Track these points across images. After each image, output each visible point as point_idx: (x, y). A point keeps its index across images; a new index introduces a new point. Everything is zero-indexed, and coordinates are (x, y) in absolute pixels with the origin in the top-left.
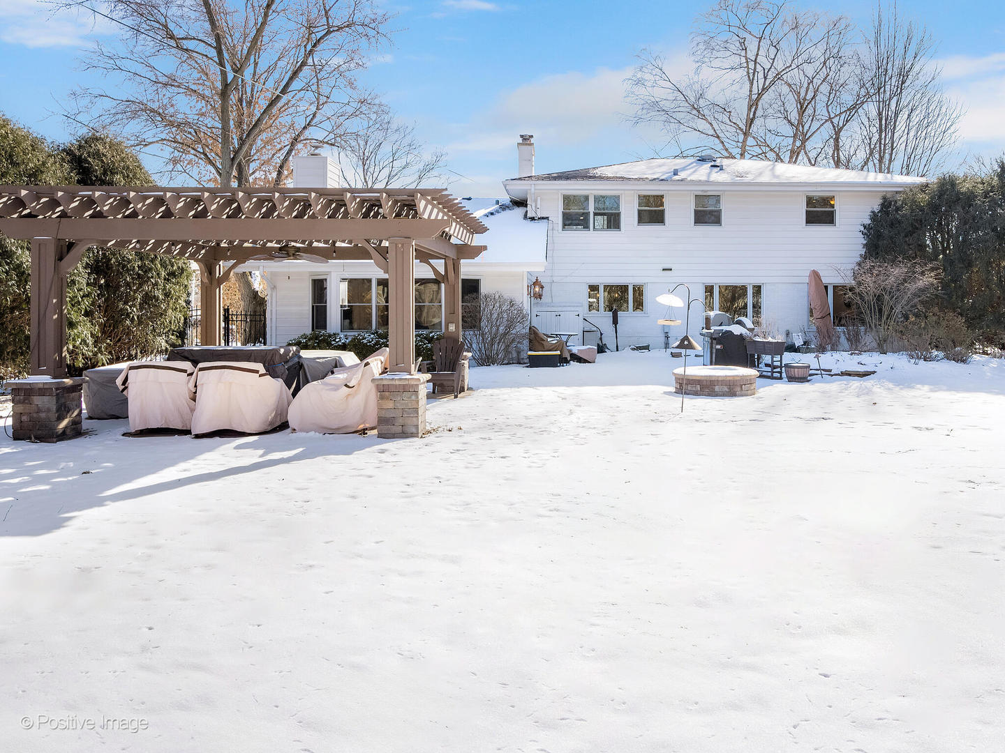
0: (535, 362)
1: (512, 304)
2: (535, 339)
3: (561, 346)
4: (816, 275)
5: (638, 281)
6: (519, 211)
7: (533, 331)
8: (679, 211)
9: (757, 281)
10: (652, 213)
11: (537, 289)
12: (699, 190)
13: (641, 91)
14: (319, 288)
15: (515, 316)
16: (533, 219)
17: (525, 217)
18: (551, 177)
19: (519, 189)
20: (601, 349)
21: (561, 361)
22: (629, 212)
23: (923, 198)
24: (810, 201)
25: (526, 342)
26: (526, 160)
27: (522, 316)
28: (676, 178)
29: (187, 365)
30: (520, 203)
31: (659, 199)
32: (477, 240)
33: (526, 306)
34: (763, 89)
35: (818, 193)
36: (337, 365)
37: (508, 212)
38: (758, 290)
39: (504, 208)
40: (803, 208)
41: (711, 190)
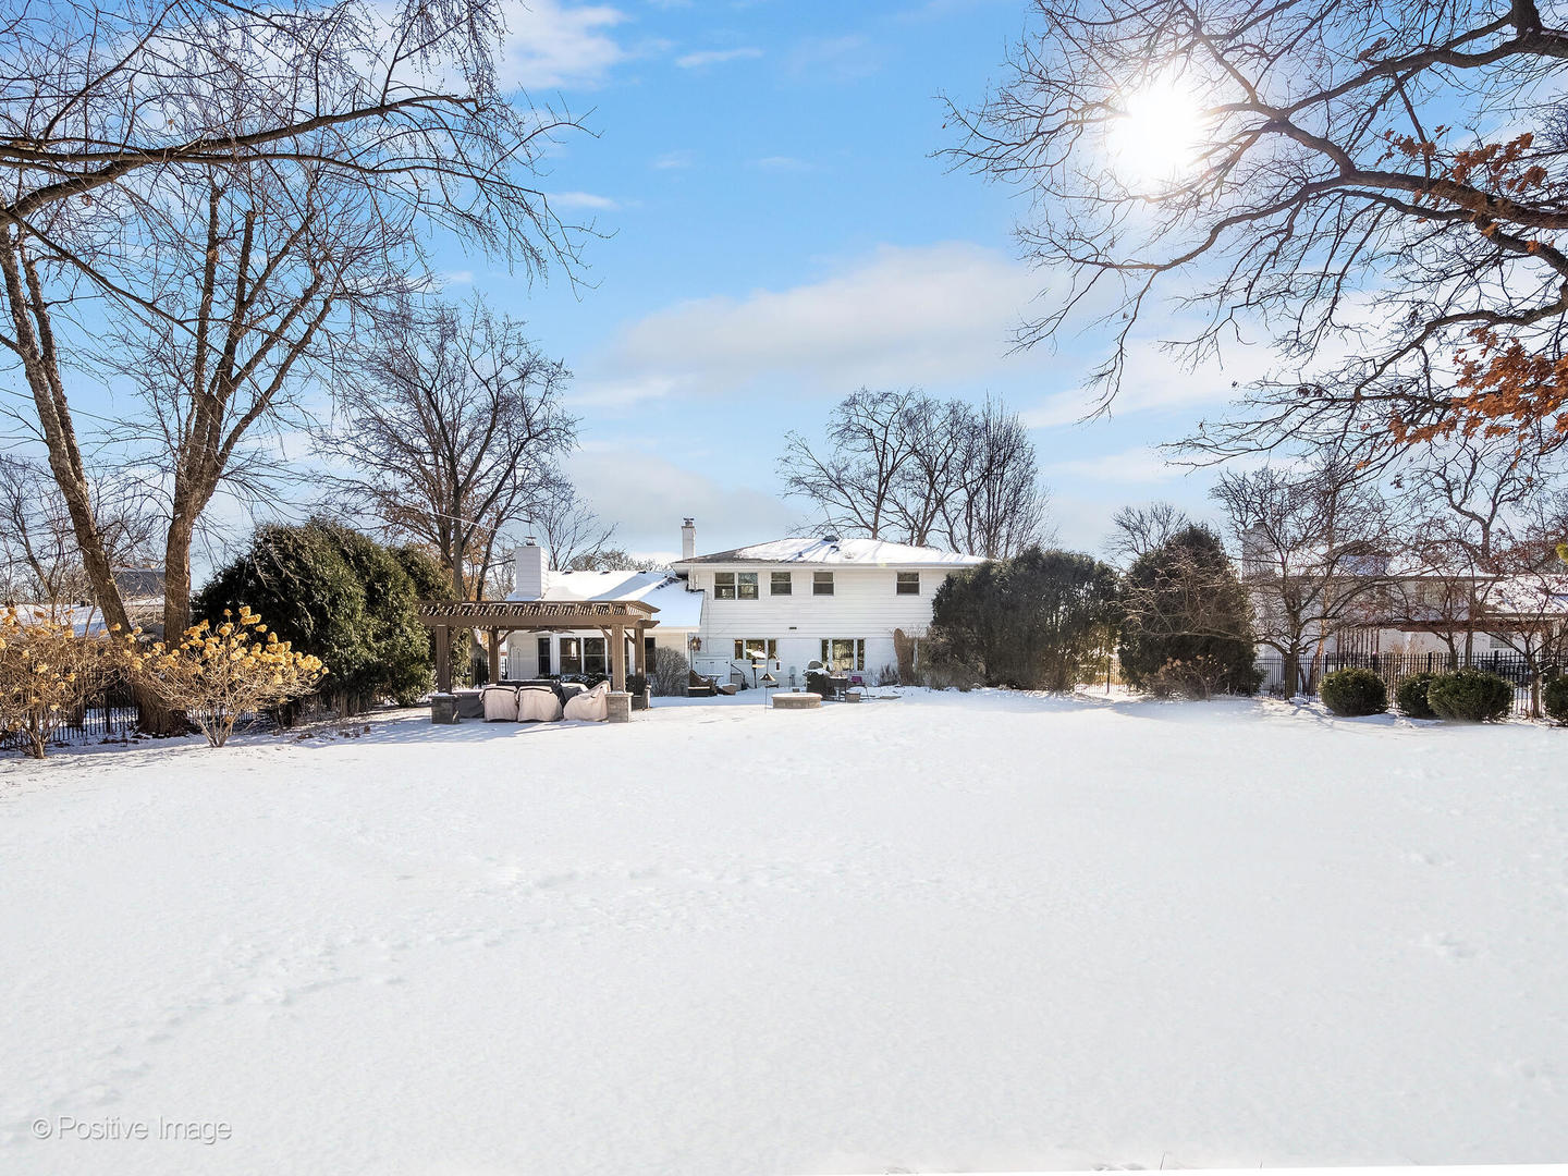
0: (693, 694)
1: (677, 654)
2: (694, 678)
3: (710, 683)
4: (899, 632)
5: (771, 637)
6: (682, 584)
7: (692, 674)
8: (802, 585)
9: (861, 637)
10: (782, 585)
11: (696, 643)
12: (817, 569)
13: (787, 468)
14: (544, 646)
15: (679, 661)
16: (692, 591)
17: (687, 590)
18: (705, 560)
19: (682, 568)
20: (744, 687)
21: (711, 693)
22: (764, 585)
23: (969, 578)
24: (901, 576)
25: (687, 681)
26: (688, 542)
27: (683, 662)
28: (800, 559)
29: (514, 688)
30: (684, 576)
31: (787, 576)
32: (654, 617)
33: (687, 657)
34: (893, 468)
35: (904, 569)
36: (578, 691)
37: (674, 584)
38: (861, 642)
39: (671, 580)
40: (894, 581)
41: (826, 569)
